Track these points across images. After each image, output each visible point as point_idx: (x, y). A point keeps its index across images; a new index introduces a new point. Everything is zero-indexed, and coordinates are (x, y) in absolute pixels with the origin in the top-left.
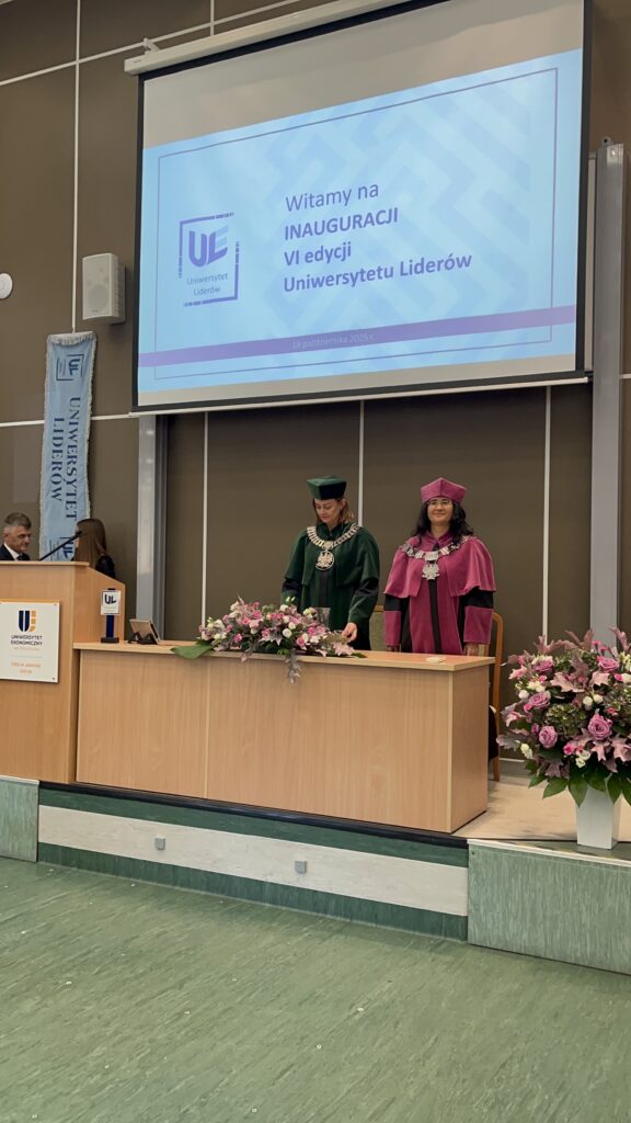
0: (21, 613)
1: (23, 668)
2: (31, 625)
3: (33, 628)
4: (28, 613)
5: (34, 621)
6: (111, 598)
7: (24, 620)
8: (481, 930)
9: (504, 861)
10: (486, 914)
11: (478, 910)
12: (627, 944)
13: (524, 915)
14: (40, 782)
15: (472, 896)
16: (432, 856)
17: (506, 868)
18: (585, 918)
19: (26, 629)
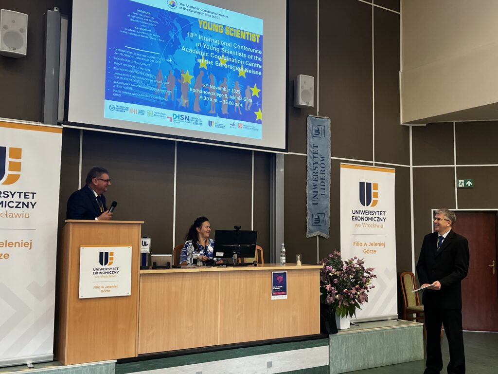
0: (101, 254)
1: (102, 289)
2: (109, 261)
3: (111, 263)
4: (107, 254)
5: (112, 259)
6: (145, 243)
7: (104, 258)
8: (334, 368)
9: (340, 339)
10: (335, 361)
11: (332, 361)
12: (372, 357)
13: (346, 357)
14: (118, 360)
15: (331, 356)
16: (318, 344)
17: (340, 341)
18: (362, 353)
19: (105, 265)
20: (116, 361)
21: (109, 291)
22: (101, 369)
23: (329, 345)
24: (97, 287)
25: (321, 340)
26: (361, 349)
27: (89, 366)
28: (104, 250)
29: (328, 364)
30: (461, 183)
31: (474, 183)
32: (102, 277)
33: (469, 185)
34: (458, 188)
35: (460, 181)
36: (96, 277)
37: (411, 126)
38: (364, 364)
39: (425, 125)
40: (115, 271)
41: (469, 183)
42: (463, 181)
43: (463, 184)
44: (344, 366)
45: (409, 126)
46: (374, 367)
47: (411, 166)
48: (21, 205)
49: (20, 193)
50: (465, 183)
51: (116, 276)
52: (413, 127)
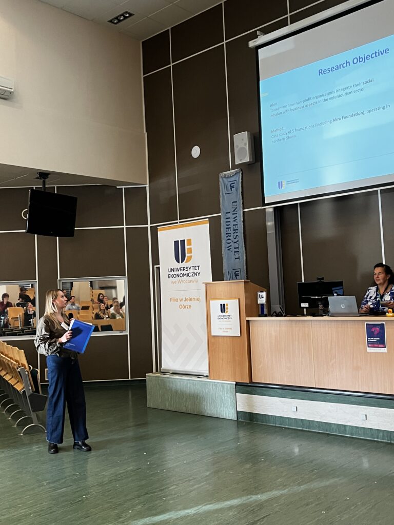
0: (221, 305)
2: (226, 310)
3: (227, 312)
4: (224, 305)
5: (227, 308)
6: (262, 296)
7: (223, 308)
14: (236, 382)
19: (224, 312)
20: (235, 383)
21: (227, 332)
22: (227, 387)
24: (221, 329)
27: (221, 383)
28: (223, 302)
32: (223, 321)
36: (220, 321)
40: (230, 317)
48: (194, 275)
49: (193, 267)
51: (230, 321)
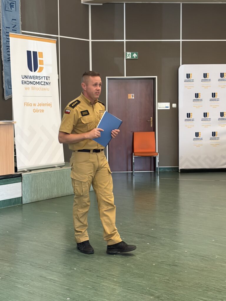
8: (25, 199)
9: (30, 177)
10: (27, 194)
11: (25, 193)
12: (55, 190)
13: (35, 191)
15: (23, 190)
16: (13, 182)
17: (31, 179)
18: (47, 187)
23: (22, 182)
25: (15, 178)
26: (47, 184)
29: (21, 196)
30: (129, 55)
31: (139, 55)
33: (135, 57)
34: (126, 59)
35: (128, 53)
37: (90, 5)
38: (49, 195)
39: (102, 4)
41: (135, 55)
42: (130, 53)
43: (130, 56)
44: (33, 197)
45: (88, 5)
46: (57, 197)
47: (90, 40)
50: (132, 55)
52: (91, 5)
